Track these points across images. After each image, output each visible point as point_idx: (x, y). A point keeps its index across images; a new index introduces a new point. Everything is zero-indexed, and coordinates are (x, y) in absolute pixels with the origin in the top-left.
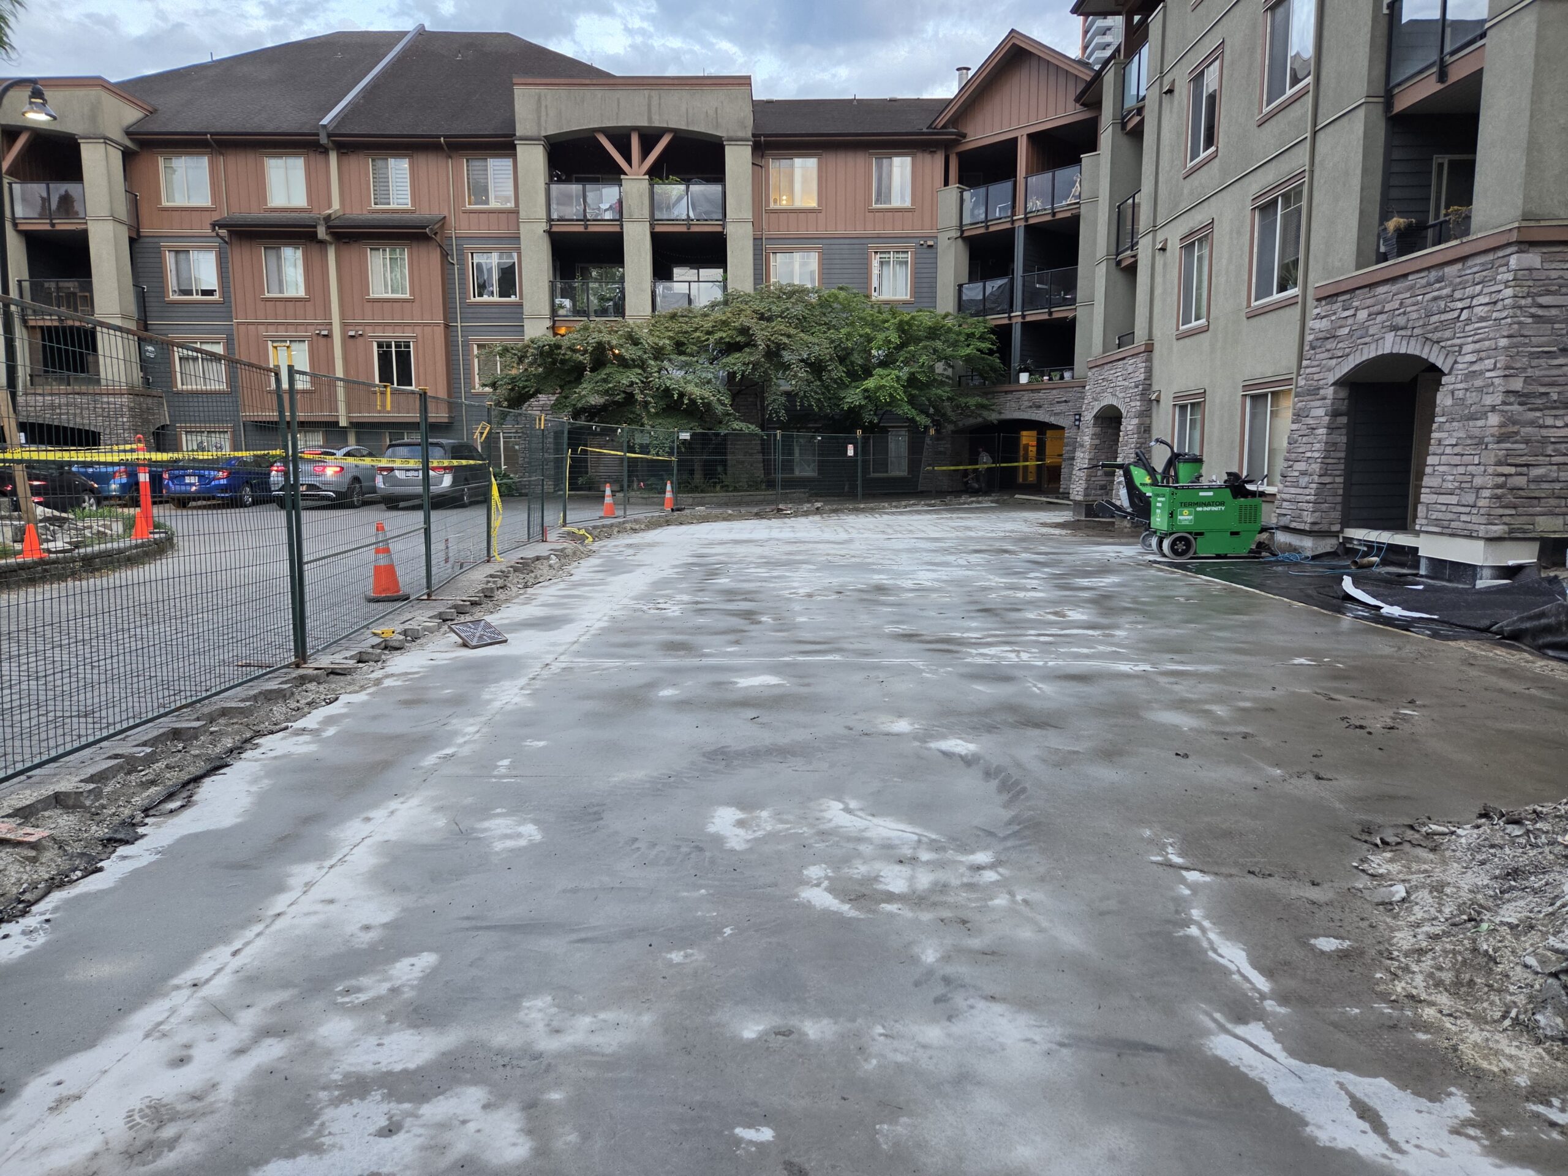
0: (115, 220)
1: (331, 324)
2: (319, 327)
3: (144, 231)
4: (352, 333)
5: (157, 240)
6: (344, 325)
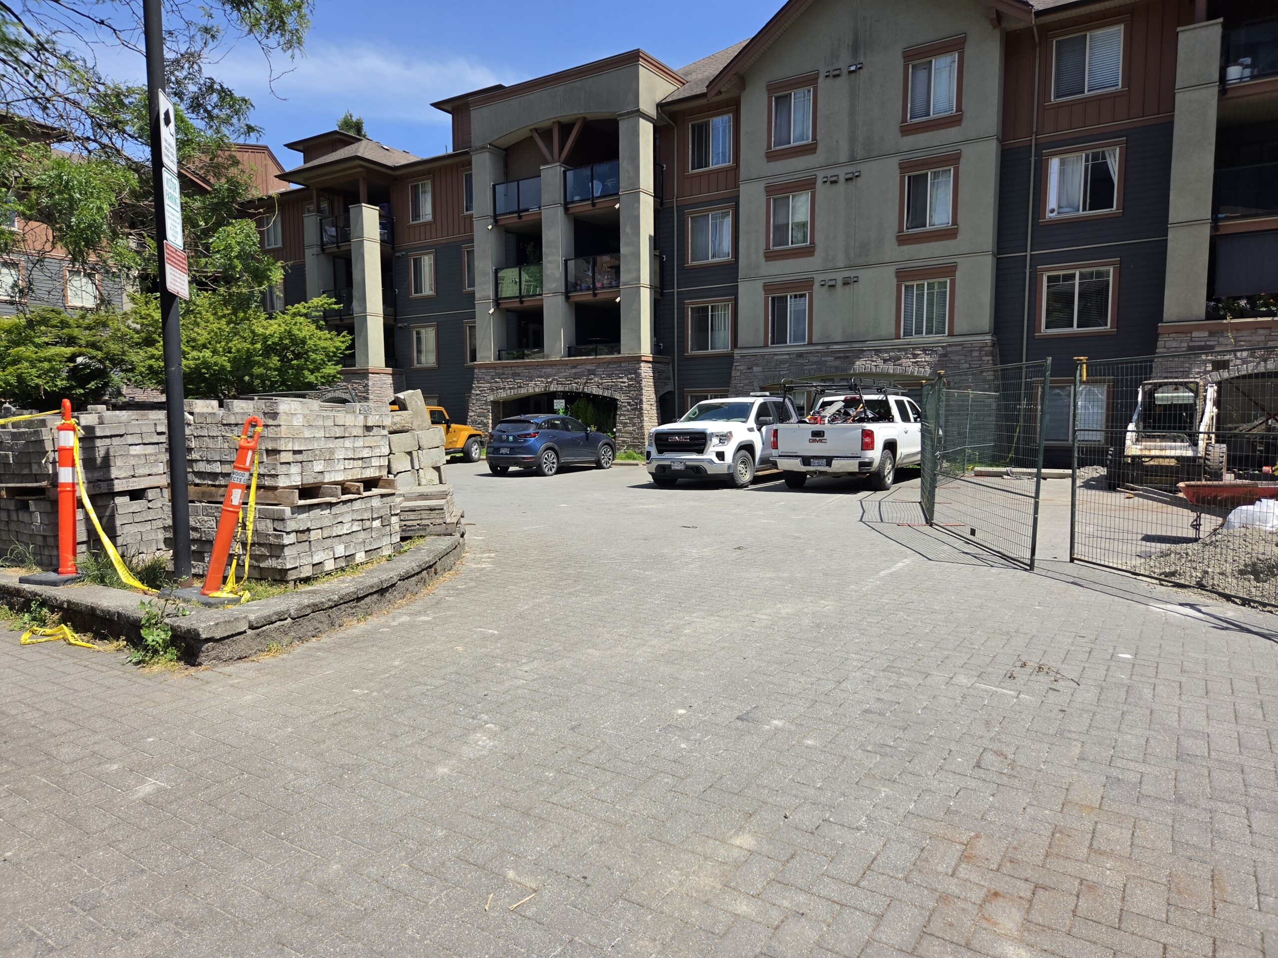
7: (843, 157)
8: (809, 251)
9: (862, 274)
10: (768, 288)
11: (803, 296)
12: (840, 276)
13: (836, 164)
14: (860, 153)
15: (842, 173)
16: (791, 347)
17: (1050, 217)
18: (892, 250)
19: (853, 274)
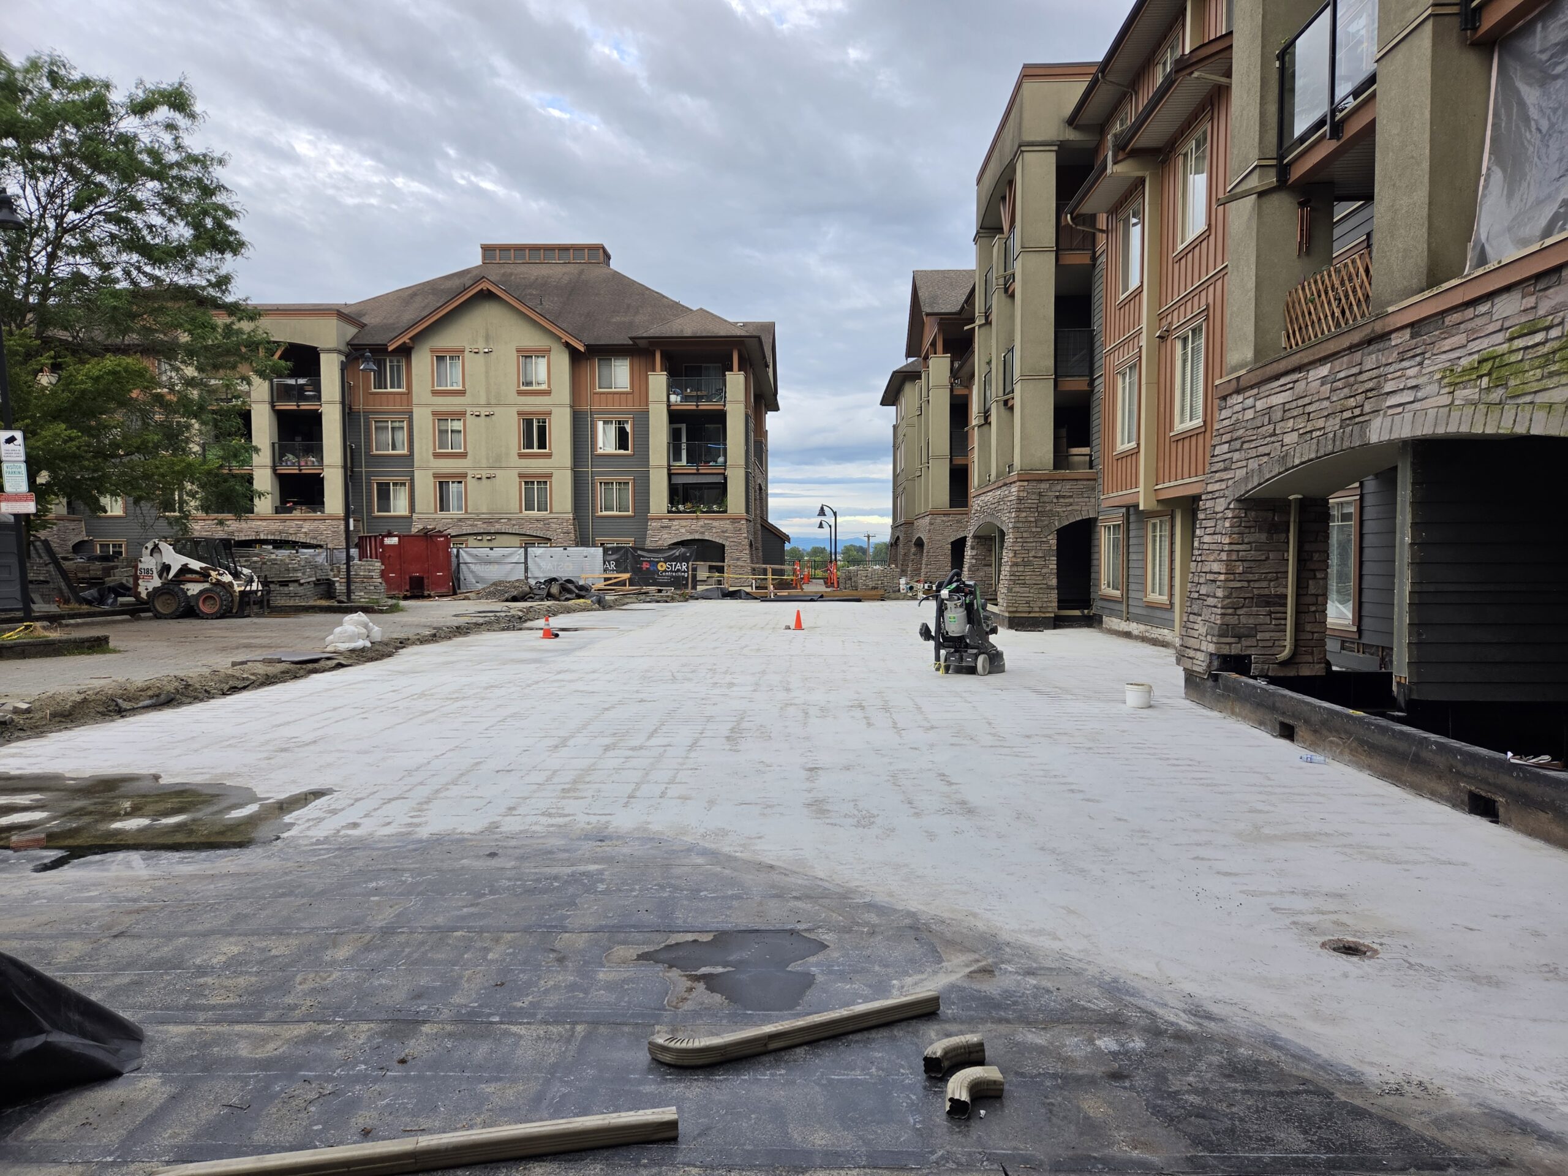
7: (483, 401)
8: (464, 455)
9: (498, 473)
10: (435, 476)
11: (460, 482)
12: (484, 474)
13: (478, 405)
14: (493, 402)
15: (484, 411)
16: (454, 513)
17: (600, 451)
18: (515, 461)
19: (492, 472)
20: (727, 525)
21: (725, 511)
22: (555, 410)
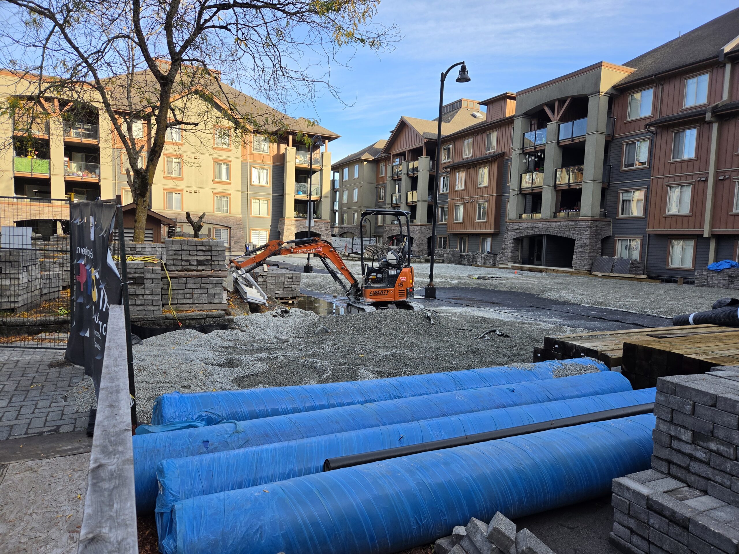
0: (598, 133)
1: (708, 173)
2: (701, 176)
3: (616, 136)
4: (721, 178)
5: (620, 140)
6: (717, 173)
7: (193, 151)
8: (181, 179)
9: (201, 190)
10: (164, 189)
11: (179, 194)
12: (193, 190)
13: (191, 152)
14: (199, 152)
15: (194, 156)
16: (175, 211)
17: (253, 183)
18: (211, 185)
19: (198, 189)
20: (322, 225)
21: (321, 218)
22: (233, 160)
